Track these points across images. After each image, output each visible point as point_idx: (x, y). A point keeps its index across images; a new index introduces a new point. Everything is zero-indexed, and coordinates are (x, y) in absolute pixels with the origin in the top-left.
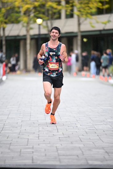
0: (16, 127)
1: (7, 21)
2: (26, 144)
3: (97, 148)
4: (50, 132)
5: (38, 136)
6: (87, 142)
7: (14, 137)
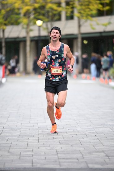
0: (16, 130)
1: (6, 22)
2: (26, 148)
3: (98, 152)
4: (50, 135)
5: (38, 139)
6: (87, 146)
7: (13, 140)
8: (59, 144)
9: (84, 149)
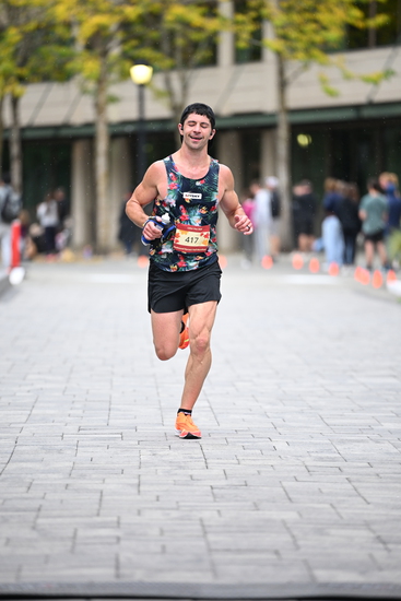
0: (60, 451)
1: (24, 71)
2: (95, 512)
3: (347, 525)
4: (180, 467)
5: (136, 481)
6: (311, 505)
7: (51, 485)
8: (211, 498)
9: (300, 515)
